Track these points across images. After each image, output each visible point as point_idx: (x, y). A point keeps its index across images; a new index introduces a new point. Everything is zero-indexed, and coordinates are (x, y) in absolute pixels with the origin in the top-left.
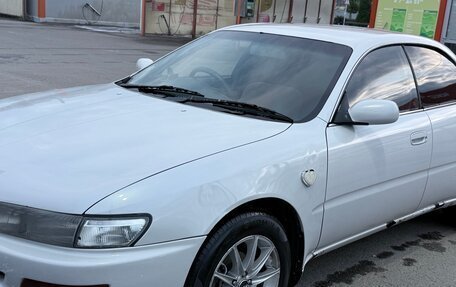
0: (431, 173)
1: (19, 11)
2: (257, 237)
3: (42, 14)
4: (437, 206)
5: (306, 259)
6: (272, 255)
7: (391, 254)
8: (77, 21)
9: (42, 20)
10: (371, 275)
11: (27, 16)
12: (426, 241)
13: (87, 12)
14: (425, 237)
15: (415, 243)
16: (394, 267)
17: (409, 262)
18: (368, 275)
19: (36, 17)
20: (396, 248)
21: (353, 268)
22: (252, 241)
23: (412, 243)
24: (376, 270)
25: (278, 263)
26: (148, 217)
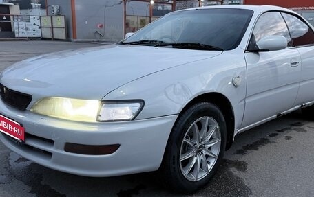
0: (301, 84)
1: (64, 37)
2: (208, 118)
3: (75, 38)
4: (302, 106)
5: (235, 133)
6: (216, 130)
7: (277, 134)
8: (92, 40)
9: (75, 40)
10: (269, 145)
11: (68, 39)
12: (295, 127)
13: (97, 36)
14: (293, 125)
15: (289, 129)
16: (280, 140)
17: (288, 138)
18: (266, 145)
19: (72, 39)
20: (279, 131)
21: (257, 142)
22: (205, 120)
23: (287, 129)
24: (270, 143)
25: (220, 135)
26: (142, 102)
